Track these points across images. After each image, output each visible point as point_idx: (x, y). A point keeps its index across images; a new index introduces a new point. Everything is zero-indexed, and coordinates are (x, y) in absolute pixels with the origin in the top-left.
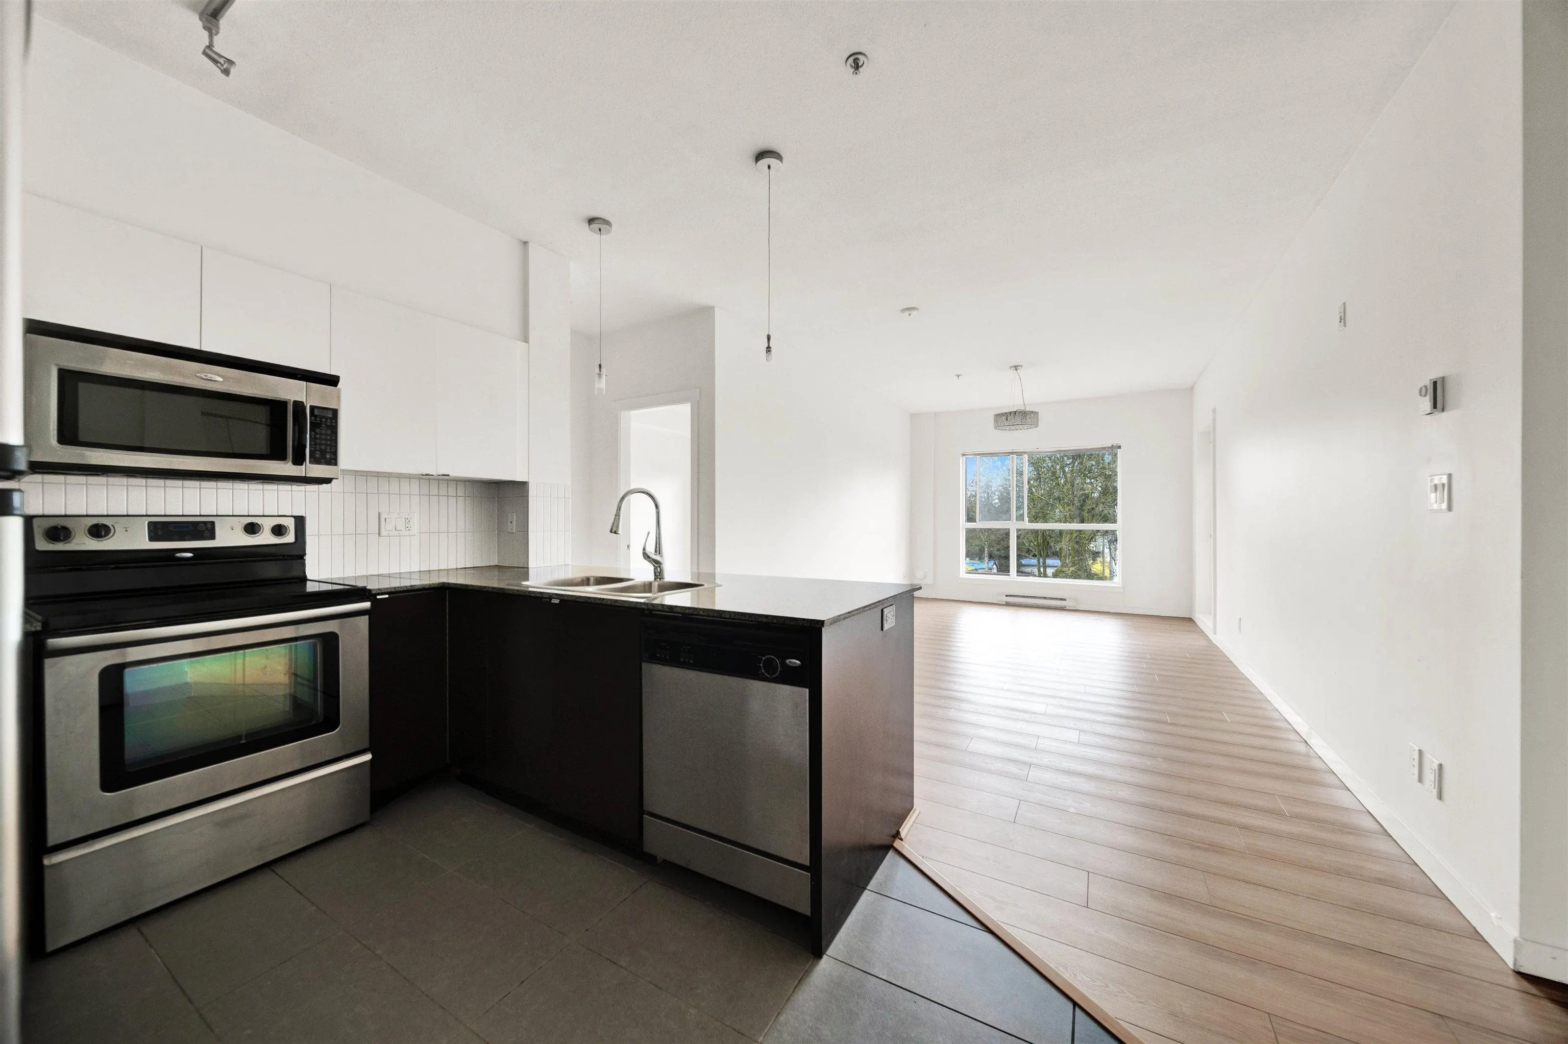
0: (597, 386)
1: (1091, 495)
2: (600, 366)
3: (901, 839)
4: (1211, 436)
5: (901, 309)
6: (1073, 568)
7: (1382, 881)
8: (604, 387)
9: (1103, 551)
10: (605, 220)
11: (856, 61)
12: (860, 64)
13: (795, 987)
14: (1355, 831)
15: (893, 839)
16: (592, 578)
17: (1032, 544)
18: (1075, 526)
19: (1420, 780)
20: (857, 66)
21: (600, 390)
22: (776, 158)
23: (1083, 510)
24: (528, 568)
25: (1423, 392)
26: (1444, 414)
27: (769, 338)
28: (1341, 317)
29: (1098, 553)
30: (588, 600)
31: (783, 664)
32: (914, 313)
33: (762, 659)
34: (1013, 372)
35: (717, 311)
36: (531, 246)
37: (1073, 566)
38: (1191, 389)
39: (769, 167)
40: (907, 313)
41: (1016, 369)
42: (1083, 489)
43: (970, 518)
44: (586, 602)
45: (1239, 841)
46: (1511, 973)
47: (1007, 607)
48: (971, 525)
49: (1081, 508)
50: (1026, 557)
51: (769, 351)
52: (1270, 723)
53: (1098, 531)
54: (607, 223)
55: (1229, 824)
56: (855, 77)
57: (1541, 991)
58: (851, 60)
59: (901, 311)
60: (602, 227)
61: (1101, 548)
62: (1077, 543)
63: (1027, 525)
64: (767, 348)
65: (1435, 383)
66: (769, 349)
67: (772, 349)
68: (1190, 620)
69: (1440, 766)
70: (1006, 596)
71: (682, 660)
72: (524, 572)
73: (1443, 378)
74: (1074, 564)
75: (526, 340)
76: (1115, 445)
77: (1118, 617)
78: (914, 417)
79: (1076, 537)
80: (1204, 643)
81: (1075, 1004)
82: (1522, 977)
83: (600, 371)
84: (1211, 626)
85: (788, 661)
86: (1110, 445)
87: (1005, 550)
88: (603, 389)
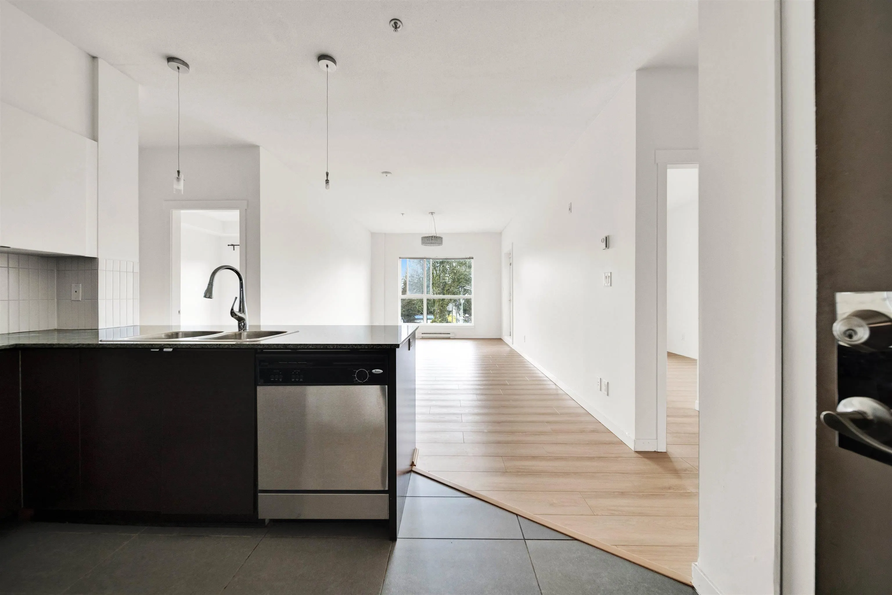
0: (175, 186)
1: (448, 282)
2: (179, 172)
3: (415, 466)
4: (510, 255)
5: (382, 172)
6: (440, 319)
7: (593, 431)
8: (182, 189)
9: (452, 310)
10: (184, 62)
11: (396, 23)
12: (398, 27)
13: (388, 562)
14: (578, 415)
15: (411, 466)
16: (181, 333)
17: (420, 308)
18: (441, 296)
19: (601, 390)
20: (396, 27)
21: (179, 191)
22: (333, 62)
23: (444, 290)
24: (98, 329)
25: (603, 241)
26: (608, 249)
27: (327, 174)
28: (570, 208)
29: (450, 311)
30: (204, 347)
31: (371, 374)
32: (388, 175)
33: (356, 371)
34: (430, 215)
35: (261, 150)
36: (101, 63)
37: (440, 318)
38: (501, 233)
39: (327, 66)
40: (385, 175)
41: (432, 214)
42: (444, 279)
43: (404, 292)
44: (203, 348)
45: (548, 428)
46: (634, 452)
47: (422, 340)
48: (404, 297)
49: (443, 289)
50: (417, 315)
51: (328, 182)
52: (538, 379)
53: (451, 300)
54: (186, 65)
55: (542, 422)
56: (395, 33)
57: (641, 455)
58: (393, 22)
59: (382, 173)
60: (180, 66)
61: (451, 309)
62: (442, 306)
63: (432, 296)
64: (326, 180)
65: (606, 237)
66: (327, 181)
67: (329, 181)
68: (500, 339)
69: (608, 383)
70: (422, 334)
71: (293, 380)
72: (95, 331)
73: (609, 236)
74: (440, 317)
75: (95, 138)
76: (471, 257)
77: (473, 340)
78: (373, 235)
79: (441, 303)
80: (509, 349)
81: (517, 515)
82: (637, 453)
83: (179, 176)
84: (511, 341)
85: (374, 371)
86: (469, 257)
87: (407, 311)
88: (182, 190)
